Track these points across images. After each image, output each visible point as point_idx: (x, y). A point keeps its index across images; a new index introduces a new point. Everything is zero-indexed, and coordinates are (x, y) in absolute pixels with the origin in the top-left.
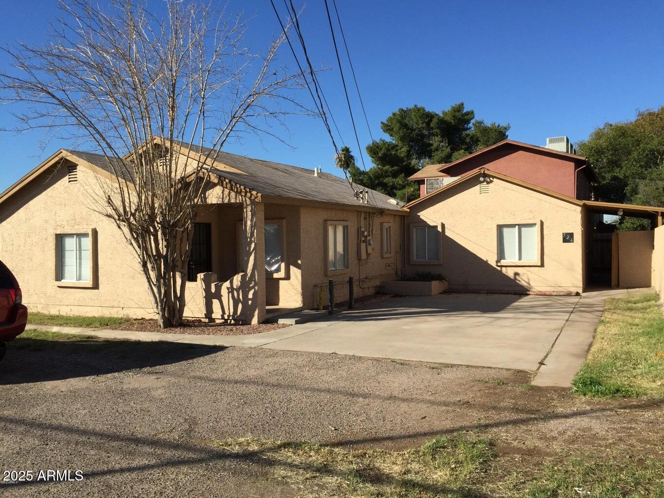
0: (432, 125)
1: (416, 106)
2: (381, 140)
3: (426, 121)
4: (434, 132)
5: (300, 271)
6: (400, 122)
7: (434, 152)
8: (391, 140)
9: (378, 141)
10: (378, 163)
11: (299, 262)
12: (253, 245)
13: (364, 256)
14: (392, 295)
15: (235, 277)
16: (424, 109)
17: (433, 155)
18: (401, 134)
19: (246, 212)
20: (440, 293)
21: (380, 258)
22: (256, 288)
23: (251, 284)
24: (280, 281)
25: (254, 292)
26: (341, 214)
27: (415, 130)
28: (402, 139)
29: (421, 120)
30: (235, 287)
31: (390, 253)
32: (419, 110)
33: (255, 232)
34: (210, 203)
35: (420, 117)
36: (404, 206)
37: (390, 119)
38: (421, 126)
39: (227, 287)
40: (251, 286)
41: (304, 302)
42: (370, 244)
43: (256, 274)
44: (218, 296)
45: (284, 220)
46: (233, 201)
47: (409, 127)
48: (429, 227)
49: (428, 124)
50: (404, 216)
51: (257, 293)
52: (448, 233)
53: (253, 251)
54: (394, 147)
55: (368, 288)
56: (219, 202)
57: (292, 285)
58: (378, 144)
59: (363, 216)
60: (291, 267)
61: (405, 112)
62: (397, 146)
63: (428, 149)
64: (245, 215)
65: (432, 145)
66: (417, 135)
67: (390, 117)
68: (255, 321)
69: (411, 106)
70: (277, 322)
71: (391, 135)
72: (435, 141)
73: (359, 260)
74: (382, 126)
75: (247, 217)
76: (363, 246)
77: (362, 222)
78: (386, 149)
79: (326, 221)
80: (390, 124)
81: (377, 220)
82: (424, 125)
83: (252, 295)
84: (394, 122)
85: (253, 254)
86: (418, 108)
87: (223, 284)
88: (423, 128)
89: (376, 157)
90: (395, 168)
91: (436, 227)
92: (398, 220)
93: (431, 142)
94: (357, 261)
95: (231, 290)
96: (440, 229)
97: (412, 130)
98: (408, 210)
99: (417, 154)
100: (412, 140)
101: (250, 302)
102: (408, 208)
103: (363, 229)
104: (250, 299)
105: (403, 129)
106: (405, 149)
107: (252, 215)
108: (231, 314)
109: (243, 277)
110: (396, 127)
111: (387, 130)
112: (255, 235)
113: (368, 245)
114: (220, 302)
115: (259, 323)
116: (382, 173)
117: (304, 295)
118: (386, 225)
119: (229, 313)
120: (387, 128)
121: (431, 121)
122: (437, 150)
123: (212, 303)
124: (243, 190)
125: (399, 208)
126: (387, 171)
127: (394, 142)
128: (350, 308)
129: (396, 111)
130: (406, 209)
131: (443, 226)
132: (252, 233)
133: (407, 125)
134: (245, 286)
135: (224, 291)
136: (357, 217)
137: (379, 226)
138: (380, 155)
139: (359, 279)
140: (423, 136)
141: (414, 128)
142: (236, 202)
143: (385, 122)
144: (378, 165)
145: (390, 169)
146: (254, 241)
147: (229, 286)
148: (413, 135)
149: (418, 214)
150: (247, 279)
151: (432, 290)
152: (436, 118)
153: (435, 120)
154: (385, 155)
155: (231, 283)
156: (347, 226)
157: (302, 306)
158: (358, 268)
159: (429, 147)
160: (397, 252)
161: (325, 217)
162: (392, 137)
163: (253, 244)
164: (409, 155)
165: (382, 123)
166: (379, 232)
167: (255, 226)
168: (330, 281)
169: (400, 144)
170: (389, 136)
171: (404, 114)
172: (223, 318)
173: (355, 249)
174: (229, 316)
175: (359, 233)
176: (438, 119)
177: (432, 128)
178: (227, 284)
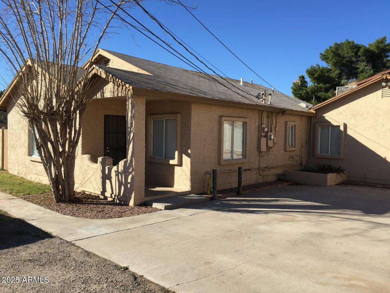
0: (359, 54)
1: (347, 40)
2: (317, 65)
3: (355, 51)
4: (361, 59)
5: (190, 159)
6: (334, 52)
7: (360, 73)
8: (327, 66)
9: (315, 66)
10: (314, 82)
11: (189, 151)
12: (132, 135)
13: (264, 148)
14: (290, 183)
15: (120, 163)
16: (353, 42)
17: (358, 76)
18: (334, 60)
19: (128, 104)
20: (337, 184)
21: (283, 151)
22: (133, 173)
23: (130, 169)
24: (176, 167)
25: (132, 177)
26: (241, 111)
27: (346, 58)
28: (335, 64)
29: (351, 50)
30: (120, 171)
31: (295, 147)
32: (349, 43)
33: (134, 122)
34: (106, 97)
35: (350, 48)
36: (310, 109)
37: (327, 51)
38: (350, 54)
39: (115, 171)
40: (130, 171)
41: (192, 186)
42: (270, 139)
43: (134, 161)
44: (109, 177)
45: (179, 115)
46: (120, 95)
47: (341, 56)
48: (333, 126)
49: (356, 53)
50: (311, 117)
51: (134, 178)
52: (349, 132)
53: (131, 140)
54: (329, 71)
55: (268, 176)
56: (111, 97)
57: (183, 171)
58: (315, 68)
59: (265, 115)
60: (184, 155)
61: (339, 45)
62: (331, 70)
63: (355, 71)
64: (127, 108)
65: (358, 68)
66: (347, 61)
67: (327, 49)
68: (132, 203)
69: (343, 41)
70: (151, 205)
71: (327, 63)
72: (361, 66)
73: (259, 152)
74: (321, 56)
75: (128, 109)
76: (263, 141)
77: (265, 120)
78: (320, 71)
79: (221, 117)
80: (326, 54)
81: (281, 120)
82: (353, 54)
83: (130, 179)
84: (330, 52)
85: (132, 143)
86: (349, 42)
87: (113, 167)
88: (352, 56)
89: (313, 77)
90: (327, 85)
91: (339, 126)
92: (305, 120)
93: (358, 66)
94: (257, 153)
95: (117, 173)
96: (342, 128)
97: (343, 58)
98: (315, 112)
99: (347, 75)
100: (343, 65)
101: (129, 185)
102: (314, 110)
103: (263, 126)
104: (129, 183)
105: (336, 57)
106: (337, 72)
107: (132, 107)
108: (117, 194)
109: (126, 162)
110: (331, 55)
111: (324, 59)
112: (134, 126)
113: (269, 139)
114: (110, 183)
115: (135, 205)
116: (317, 89)
117: (192, 180)
118: (290, 124)
119: (116, 193)
120: (324, 57)
121: (358, 50)
122: (362, 72)
123: (106, 182)
124: (121, 84)
125: (306, 110)
126: (321, 88)
127: (329, 67)
128: (238, 194)
129: (332, 45)
130: (312, 111)
131: (345, 126)
132: (132, 123)
133: (339, 54)
134: (126, 172)
135: (113, 174)
136: (259, 115)
137: (284, 124)
138: (316, 76)
139: (259, 168)
140: (352, 62)
141: (345, 56)
142: (122, 96)
143: (324, 53)
144: (314, 83)
145: (323, 86)
146: (133, 131)
147: (116, 170)
148: (344, 61)
149: (323, 115)
150: (128, 165)
151: (328, 181)
152: (363, 48)
153: (362, 50)
154: (320, 76)
155: (118, 167)
156: (246, 123)
157: (190, 190)
158: (258, 158)
159: (356, 70)
160: (302, 146)
161: (221, 113)
162: (328, 64)
163: (132, 133)
164: (340, 76)
165: (321, 54)
166: (283, 129)
167: (133, 117)
168: (213, 170)
169: (334, 69)
170: (326, 63)
171: (338, 46)
172: (111, 197)
173: (255, 142)
174: (115, 196)
175: (260, 129)
176: (364, 49)
177: (360, 56)
178: (115, 168)
